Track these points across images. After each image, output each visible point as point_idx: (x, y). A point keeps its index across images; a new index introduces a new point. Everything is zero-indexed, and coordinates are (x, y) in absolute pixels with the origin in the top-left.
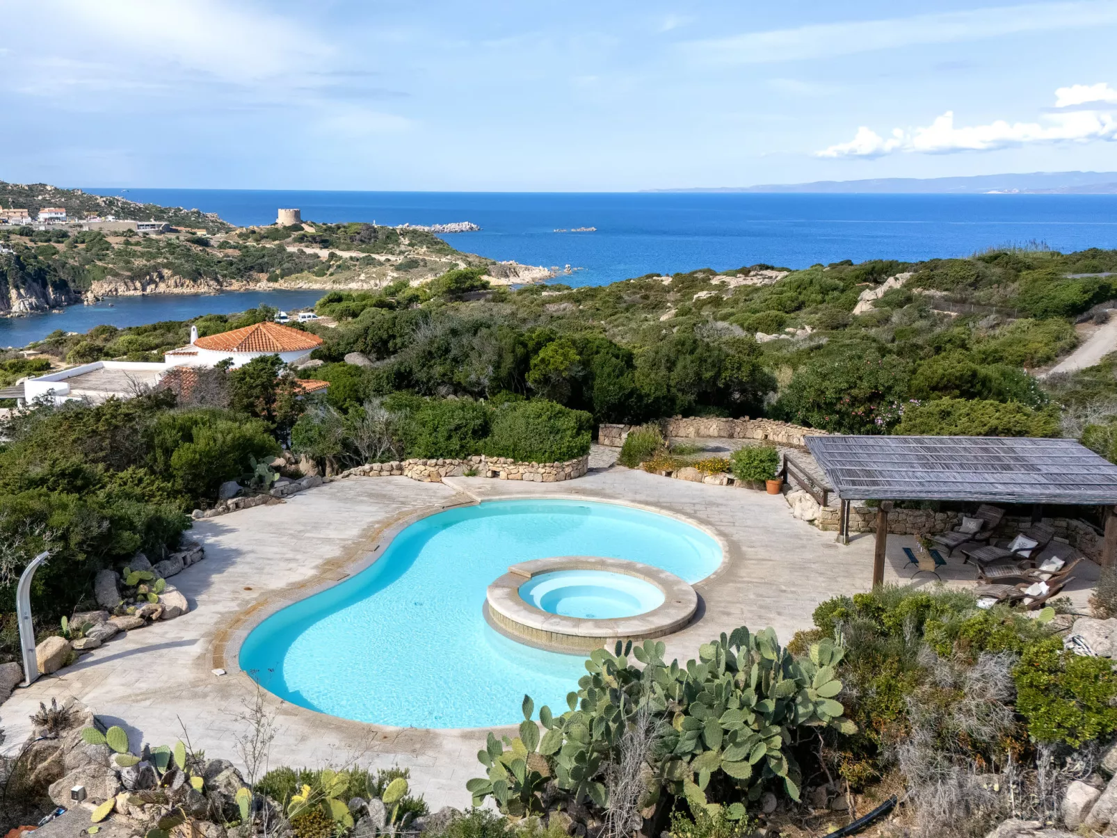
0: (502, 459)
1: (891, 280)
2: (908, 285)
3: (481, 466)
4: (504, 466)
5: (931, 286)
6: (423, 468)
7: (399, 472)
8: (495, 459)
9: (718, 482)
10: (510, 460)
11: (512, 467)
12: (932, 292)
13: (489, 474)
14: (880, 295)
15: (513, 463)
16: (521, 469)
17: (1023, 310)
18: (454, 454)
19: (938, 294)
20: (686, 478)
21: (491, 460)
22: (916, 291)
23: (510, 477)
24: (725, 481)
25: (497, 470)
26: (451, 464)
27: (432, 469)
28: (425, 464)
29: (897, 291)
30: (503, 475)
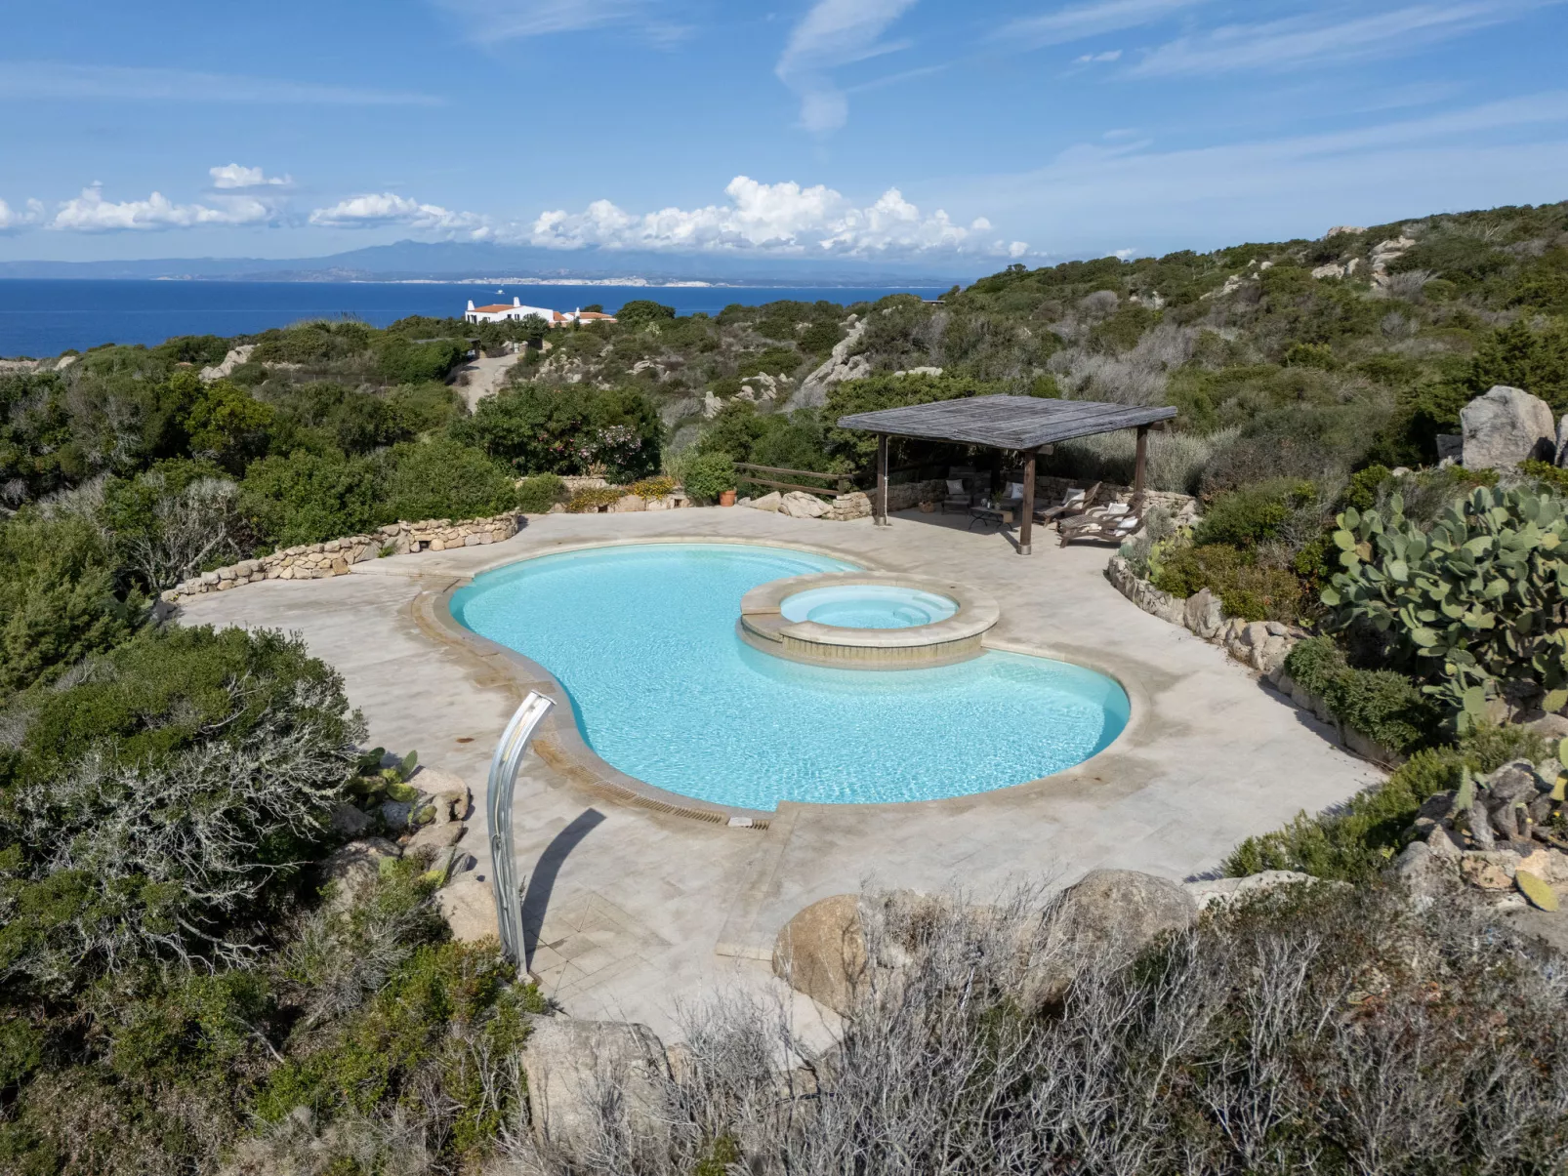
0: (433, 522)
1: (232, 354)
2: (255, 358)
3: (401, 539)
4: (437, 531)
5: (281, 359)
6: (321, 556)
7: (261, 575)
8: (422, 524)
9: (664, 506)
10: (445, 521)
11: (449, 530)
12: (284, 365)
13: (416, 547)
14: (228, 372)
15: (452, 525)
16: (461, 531)
17: (392, 377)
18: (358, 527)
19: (292, 367)
20: (627, 510)
21: (416, 526)
22: (267, 365)
23: (448, 544)
24: (672, 503)
25: (428, 539)
26: (360, 543)
27: (335, 556)
28: (322, 551)
29: (243, 367)
30: (436, 543)
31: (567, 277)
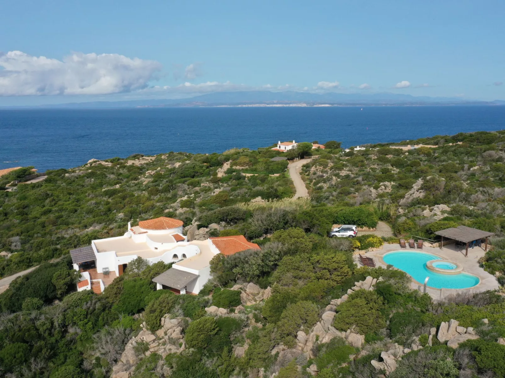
1: (225, 164)
2: (232, 166)
5: (237, 165)
22: (234, 168)
31: (277, 104)
